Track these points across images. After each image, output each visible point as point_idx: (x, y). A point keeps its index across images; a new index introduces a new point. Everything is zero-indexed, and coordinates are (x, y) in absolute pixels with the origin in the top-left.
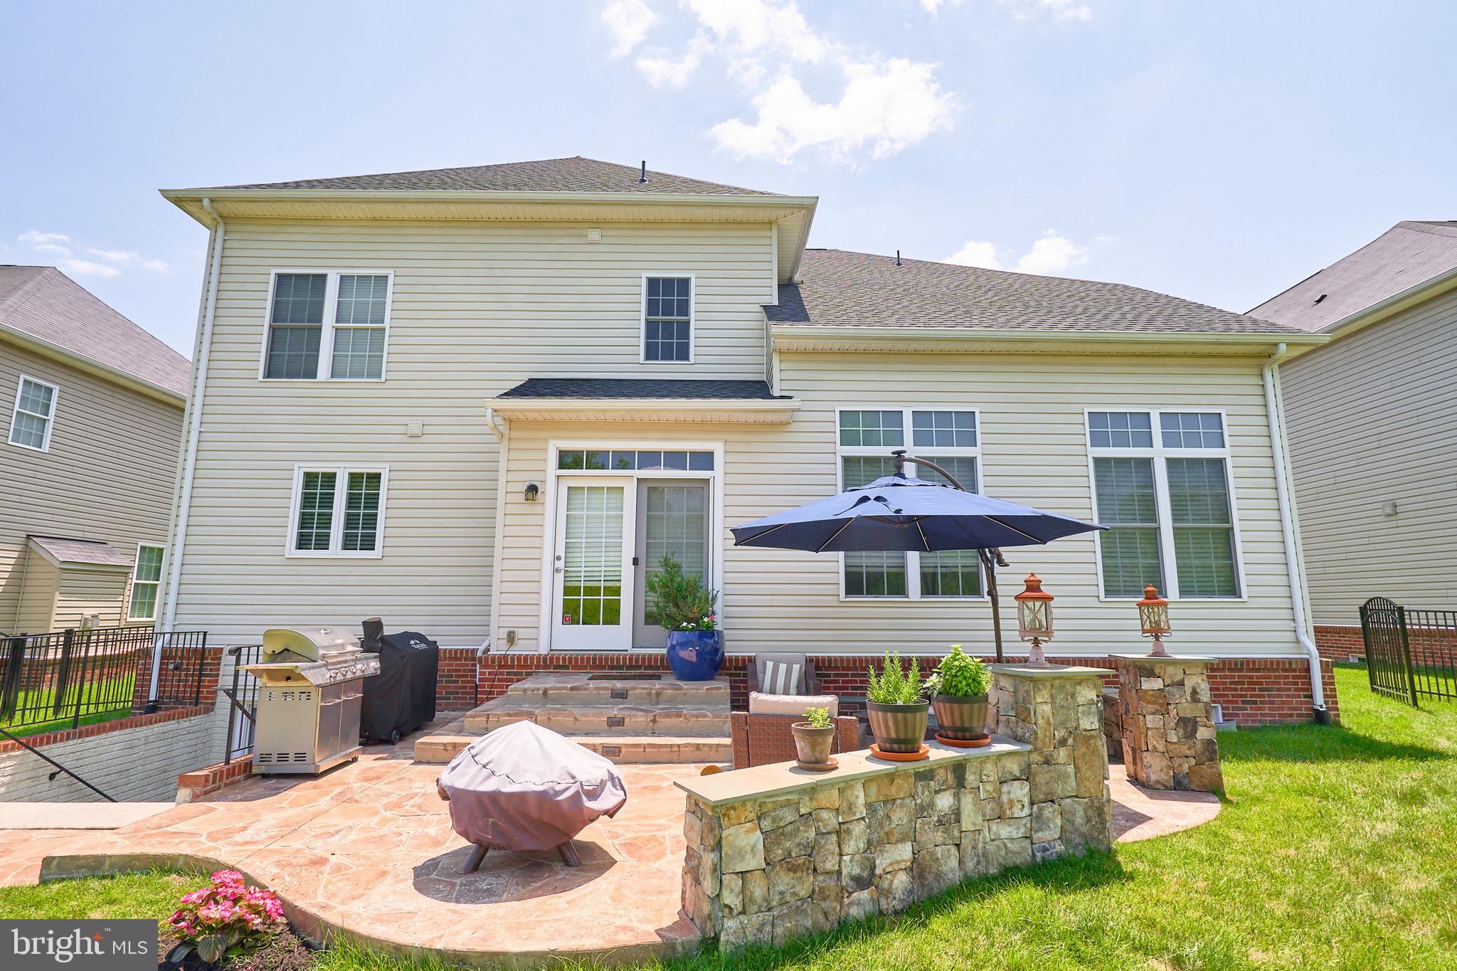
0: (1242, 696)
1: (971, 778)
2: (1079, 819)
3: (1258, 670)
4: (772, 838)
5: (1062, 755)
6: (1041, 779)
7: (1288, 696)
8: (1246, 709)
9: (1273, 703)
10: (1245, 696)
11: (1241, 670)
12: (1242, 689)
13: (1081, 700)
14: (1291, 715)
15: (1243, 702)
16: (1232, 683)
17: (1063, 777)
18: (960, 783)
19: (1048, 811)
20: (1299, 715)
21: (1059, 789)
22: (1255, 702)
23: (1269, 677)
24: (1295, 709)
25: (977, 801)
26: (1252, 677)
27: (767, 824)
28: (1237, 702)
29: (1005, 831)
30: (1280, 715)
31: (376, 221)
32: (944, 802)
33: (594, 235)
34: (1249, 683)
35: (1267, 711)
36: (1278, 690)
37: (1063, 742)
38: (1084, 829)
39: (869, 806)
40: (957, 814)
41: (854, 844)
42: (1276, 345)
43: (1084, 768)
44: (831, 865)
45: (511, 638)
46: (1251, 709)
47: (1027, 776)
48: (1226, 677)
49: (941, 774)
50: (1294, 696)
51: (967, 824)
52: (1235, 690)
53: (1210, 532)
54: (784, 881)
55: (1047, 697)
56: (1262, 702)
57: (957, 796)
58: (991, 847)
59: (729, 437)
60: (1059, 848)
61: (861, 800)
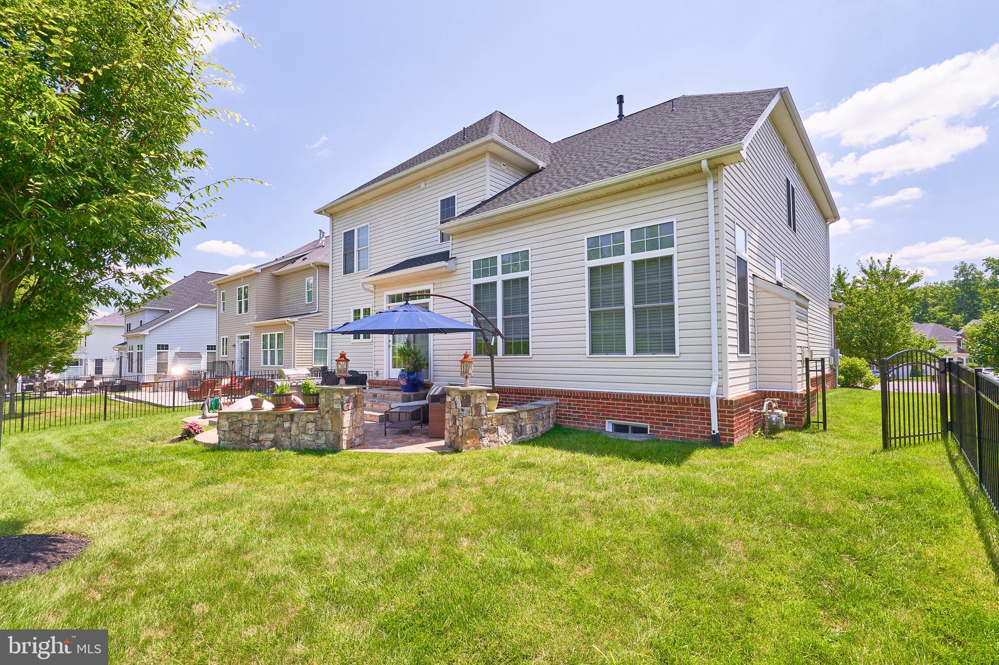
0: (663, 420)
1: (296, 419)
2: (331, 439)
3: (675, 403)
4: (231, 424)
5: (327, 416)
6: (319, 423)
7: (695, 423)
8: (665, 429)
9: (684, 426)
10: (665, 420)
11: (663, 403)
12: (663, 416)
13: (335, 398)
14: (697, 436)
15: (663, 424)
16: (657, 411)
17: (326, 424)
18: (292, 420)
19: (320, 434)
20: (701, 436)
21: (325, 427)
22: (671, 425)
23: (683, 409)
24: (700, 432)
25: (298, 427)
26: (671, 408)
27: (229, 420)
28: (659, 424)
29: (306, 438)
30: (688, 435)
31: (365, 202)
32: (287, 425)
33: (422, 185)
34: (669, 412)
35: (679, 431)
36: (688, 418)
37: (328, 412)
38: (333, 442)
39: (259, 421)
40: (290, 429)
41: (254, 430)
42: (700, 162)
43: (334, 422)
44: (246, 434)
45: (377, 374)
46: (668, 429)
47: (315, 421)
48: (653, 407)
49: (285, 416)
50: (699, 423)
51: (293, 433)
52: (659, 415)
53: (661, 309)
54: (233, 435)
55: (324, 396)
56: (676, 425)
57: (291, 424)
58: (301, 442)
59: (435, 282)
60: (324, 446)
61: (257, 419)
